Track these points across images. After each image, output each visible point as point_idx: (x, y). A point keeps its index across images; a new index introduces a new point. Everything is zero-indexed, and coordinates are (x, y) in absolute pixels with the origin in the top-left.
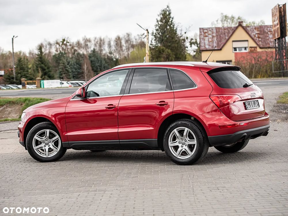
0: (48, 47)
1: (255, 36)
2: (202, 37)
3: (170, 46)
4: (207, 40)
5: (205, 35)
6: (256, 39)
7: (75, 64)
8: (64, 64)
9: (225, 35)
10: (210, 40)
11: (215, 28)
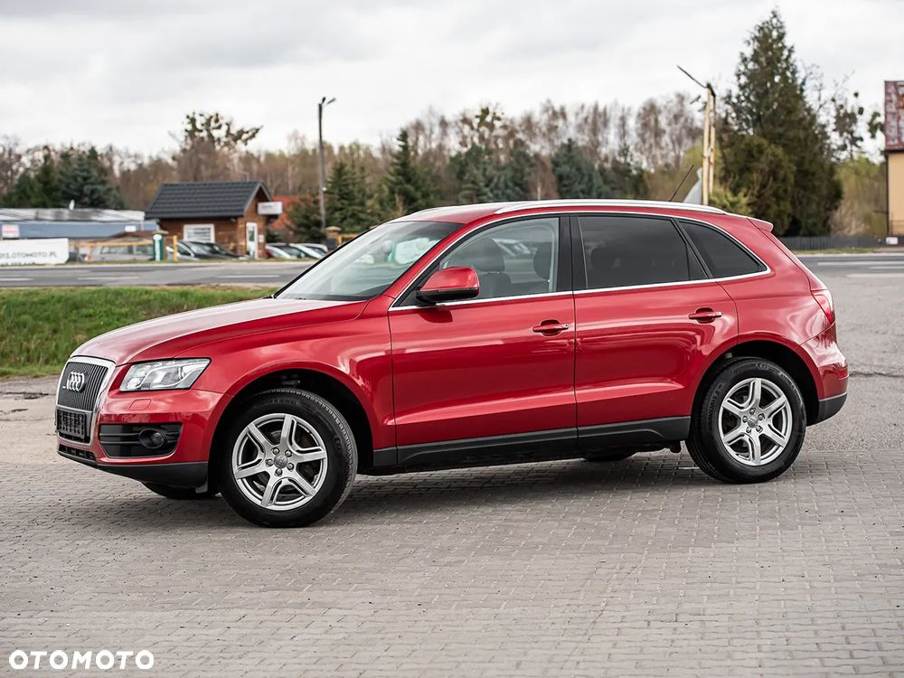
0: (437, 130)
2: (892, 109)
3: (780, 136)
5: (901, 104)
7: (510, 184)
8: (474, 183)
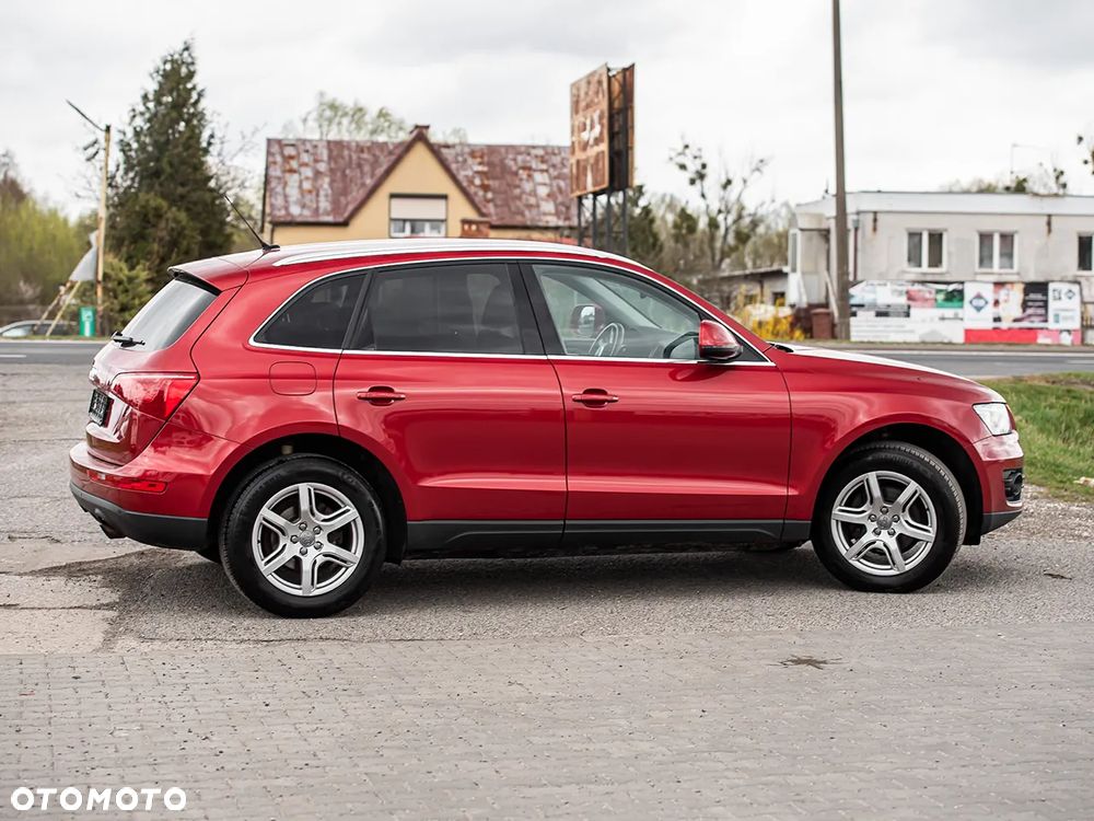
1: (471, 182)
2: (276, 172)
3: (182, 197)
4: (297, 184)
5: (288, 167)
6: (476, 194)
9: (362, 172)
10: (307, 185)
11: (325, 144)
